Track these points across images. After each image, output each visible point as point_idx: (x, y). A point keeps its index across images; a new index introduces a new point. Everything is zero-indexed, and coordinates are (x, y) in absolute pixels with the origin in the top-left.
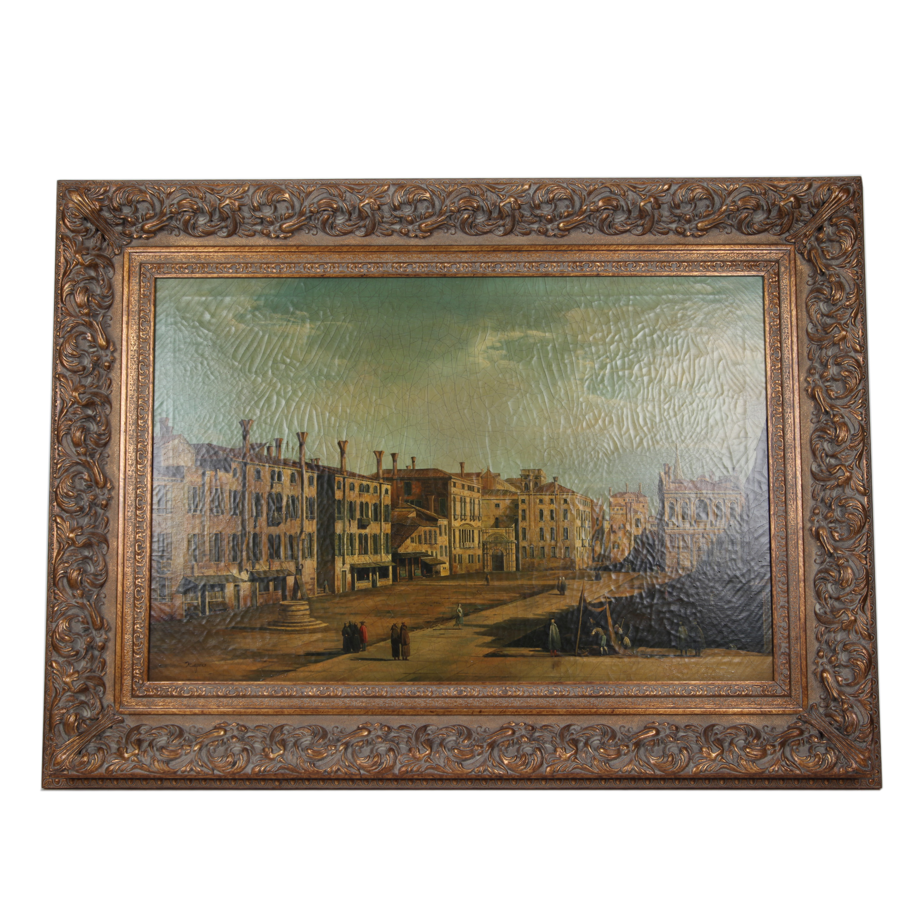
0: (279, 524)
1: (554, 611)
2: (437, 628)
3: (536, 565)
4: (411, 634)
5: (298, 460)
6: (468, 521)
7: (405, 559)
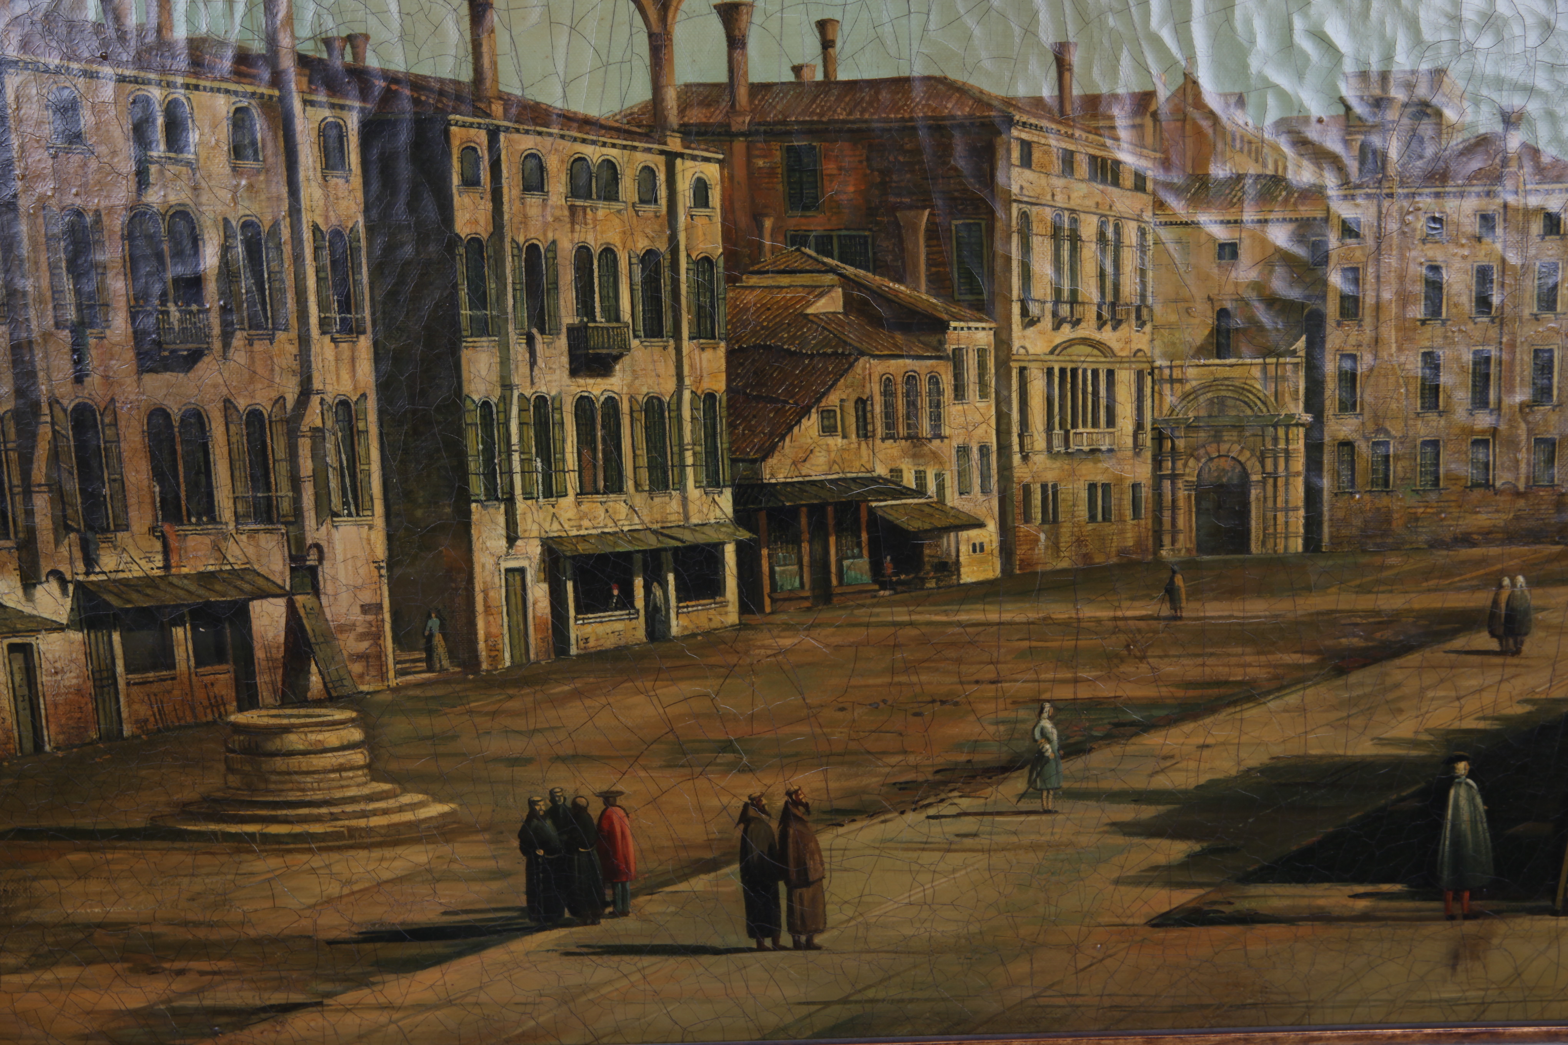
0: (194, 358)
1: (1470, 724)
2: (945, 809)
3: (1397, 524)
4: (826, 839)
5: (258, 46)
6: (1087, 330)
7: (794, 511)
